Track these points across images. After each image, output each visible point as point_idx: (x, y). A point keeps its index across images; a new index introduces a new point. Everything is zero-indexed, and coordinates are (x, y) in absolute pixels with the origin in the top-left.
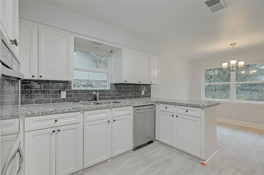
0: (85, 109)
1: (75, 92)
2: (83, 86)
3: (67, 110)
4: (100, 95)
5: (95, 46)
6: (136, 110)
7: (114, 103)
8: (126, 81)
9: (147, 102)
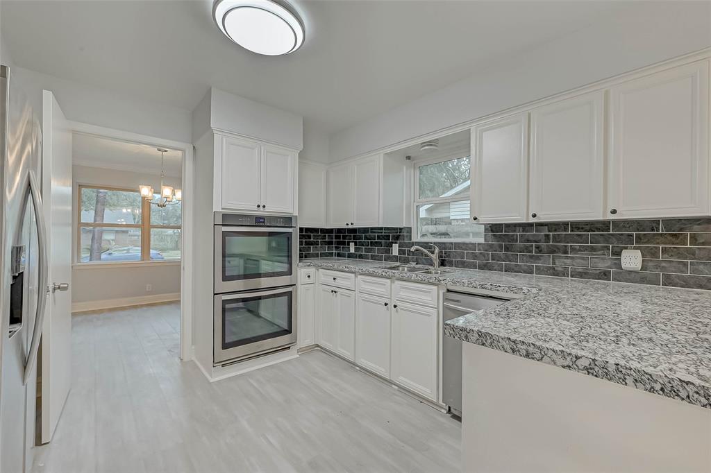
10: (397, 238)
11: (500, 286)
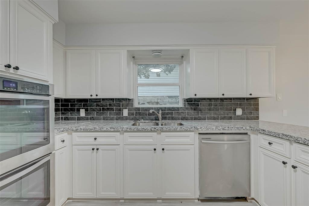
0: (124, 130)
1: (136, 110)
2: (148, 103)
3: (105, 129)
4: (162, 114)
5: (155, 54)
6: (203, 139)
7: (180, 125)
8: (196, 95)
9: (227, 128)
10: (127, 105)
11: (232, 128)
